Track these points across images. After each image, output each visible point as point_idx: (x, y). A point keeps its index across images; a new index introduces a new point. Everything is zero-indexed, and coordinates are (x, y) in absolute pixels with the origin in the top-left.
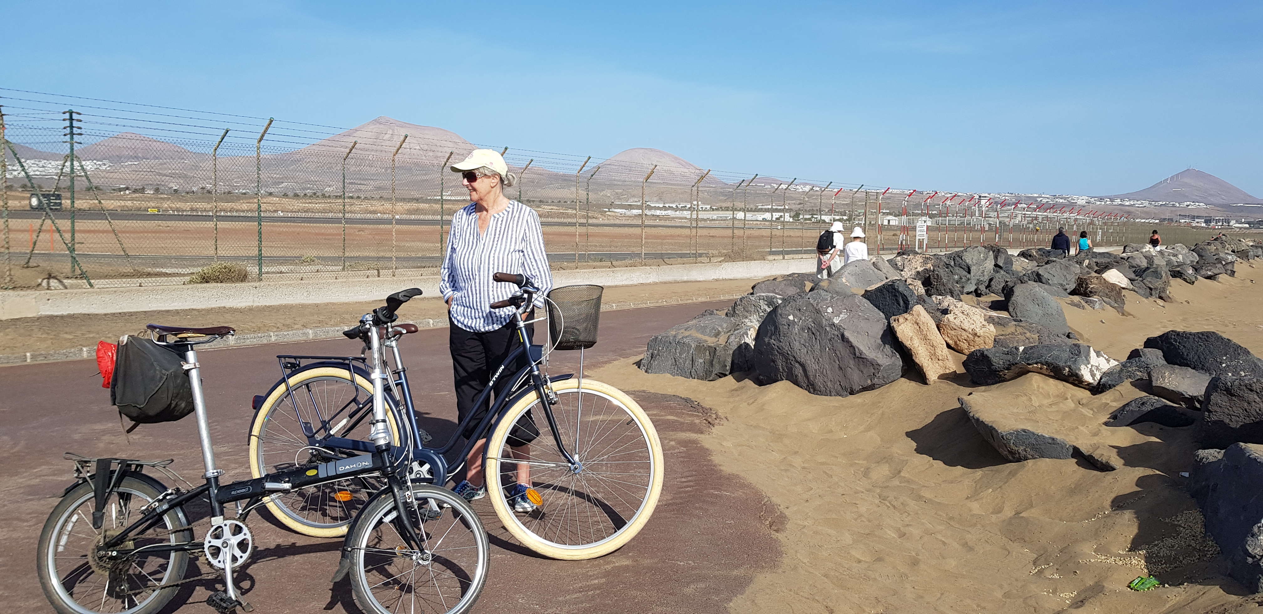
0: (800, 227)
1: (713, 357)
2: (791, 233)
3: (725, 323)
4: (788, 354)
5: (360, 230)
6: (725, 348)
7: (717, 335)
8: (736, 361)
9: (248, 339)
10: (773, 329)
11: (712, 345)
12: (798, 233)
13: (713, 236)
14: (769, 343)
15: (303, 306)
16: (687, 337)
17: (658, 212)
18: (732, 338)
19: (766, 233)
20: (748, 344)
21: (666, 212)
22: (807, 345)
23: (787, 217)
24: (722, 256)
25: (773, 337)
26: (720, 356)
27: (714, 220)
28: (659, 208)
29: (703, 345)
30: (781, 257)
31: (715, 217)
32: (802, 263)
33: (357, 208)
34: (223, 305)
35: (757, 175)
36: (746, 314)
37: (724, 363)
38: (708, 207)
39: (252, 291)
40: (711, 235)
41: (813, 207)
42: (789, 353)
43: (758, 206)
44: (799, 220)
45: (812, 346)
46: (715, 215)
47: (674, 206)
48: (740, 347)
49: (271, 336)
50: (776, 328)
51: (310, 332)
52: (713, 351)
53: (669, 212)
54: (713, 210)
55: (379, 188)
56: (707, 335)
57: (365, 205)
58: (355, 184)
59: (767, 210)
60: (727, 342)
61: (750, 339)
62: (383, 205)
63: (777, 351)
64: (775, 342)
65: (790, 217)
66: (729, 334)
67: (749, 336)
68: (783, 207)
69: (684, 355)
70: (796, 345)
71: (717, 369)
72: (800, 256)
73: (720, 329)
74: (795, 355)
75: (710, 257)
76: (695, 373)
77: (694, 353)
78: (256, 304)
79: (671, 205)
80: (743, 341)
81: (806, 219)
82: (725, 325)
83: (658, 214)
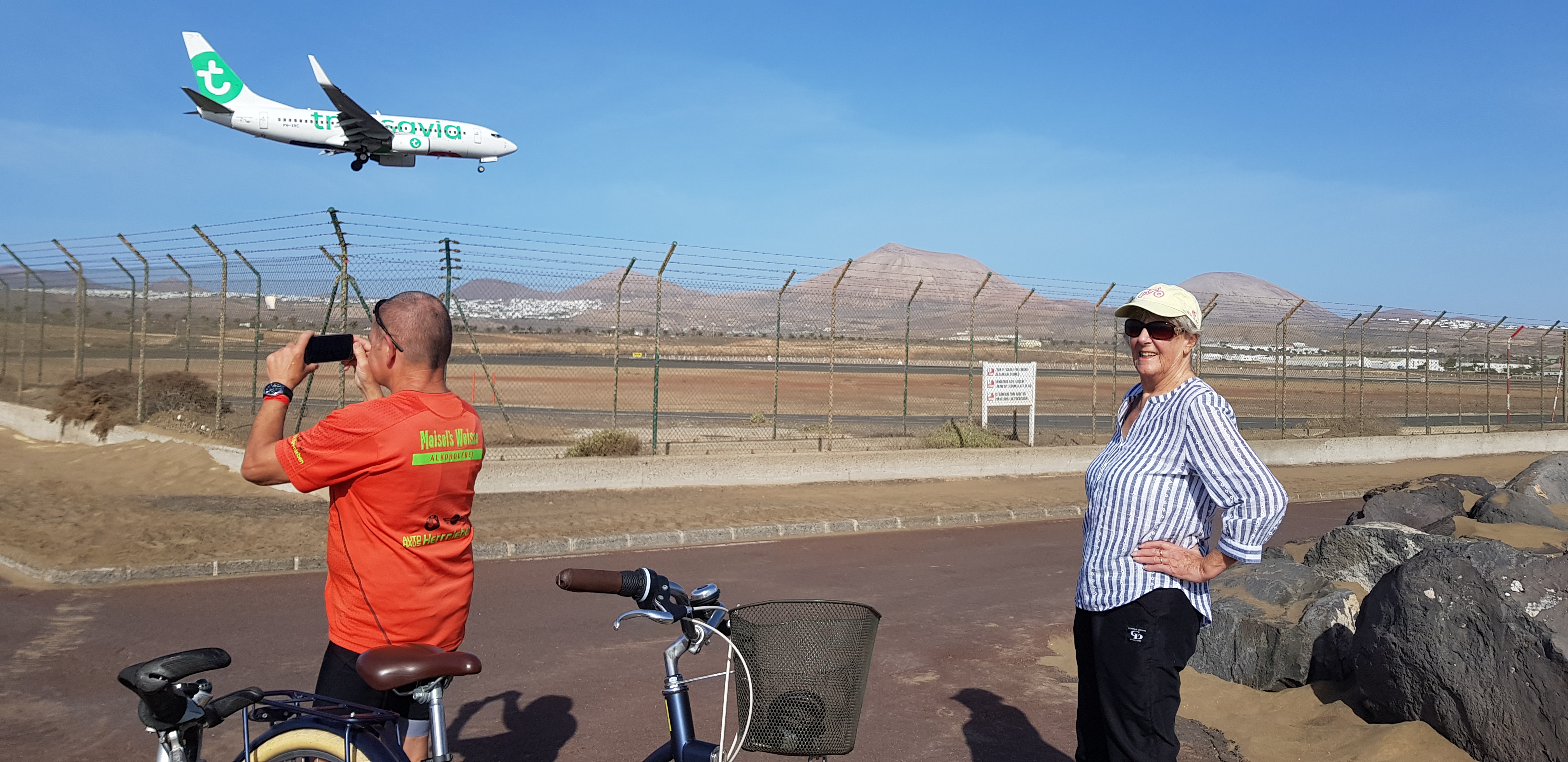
0: (1456, 379)
1: (1274, 647)
2: (1443, 389)
3: (1302, 576)
4: (1424, 668)
5: (848, 379)
6: (1298, 632)
7: (1284, 600)
8: (1319, 660)
9: (594, 543)
10: (1392, 610)
11: (1273, 622)
12: (1451, 389)
13: (1320, 392)
14: (1383, 641)
15: (705, 490)
16: (1225, 601)
17: (1242, 357)
18: (1311, 614)
19: (1401, 388)
20: (1343, 627)
21: (1254, 357)
22: (1467, 654)
23: (1434, 365)
24: (1327, 427)
25: (1392, 628)
26: (1287, 646)
27: (1323, 368)
28: (1244, 352)
29: (1256, 622)
30: (1423, 430)
31: (1326, 364)
32: (1458, 440)
33: (857, 352)
34: (603, 487)
35: (1381, 307)
36: (1343, 560)
37: (1296, 660)
38: (1316, 350)
39: (641, 469)
40: (1317, 390)
41: (1475, 350)
42: (1428, 666)
43: (1390, 350)
44: (1455, 369)
45: (1478, 659)
46: (1325, 362)
47: (1266, 348)
48: (1327, 633)
49: (627, 540)
50: (1398, 610)
51: (682, 535)
52: (1274, 634)
53: (1259, 358)
54: (1323, 354)
55: (884, 328)
56: (1265, 599)
57: (866, 348)
58: (859, 323)
59: (1403, 356)
60: (1301, 620)
61: (1347, 618)
62: (887, 348)
63: (1401, 657)
64: (1395, 640)
65: (1441, 364)
66: (1307, 600)
67: (1347, 611)
68: (1425, 351)
69: (1220, 635)
70: (1443, 653)
71: (1281, 670)
72: (1455, 429)
73: (1290, 590)
74: (1440, 672)
75: (1307, 428)
76: (1240, 672)
77: (1238, 633)
78: (646, 486)
79: (1261, 348)
80: (1333, 623)
81: (1464, 368)
82: (1301, 582)
83: (1242, 359)
